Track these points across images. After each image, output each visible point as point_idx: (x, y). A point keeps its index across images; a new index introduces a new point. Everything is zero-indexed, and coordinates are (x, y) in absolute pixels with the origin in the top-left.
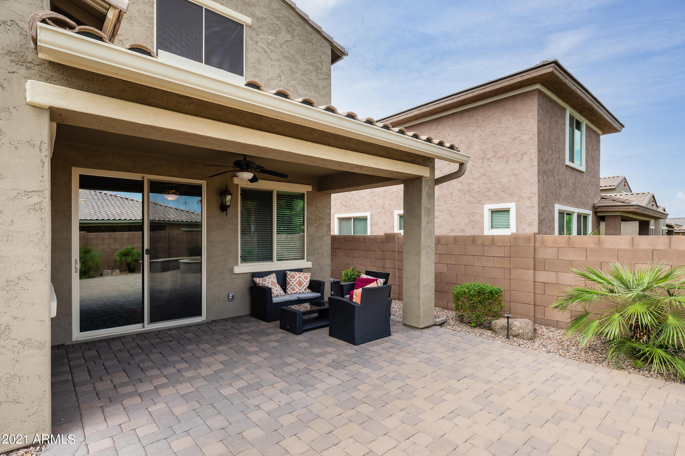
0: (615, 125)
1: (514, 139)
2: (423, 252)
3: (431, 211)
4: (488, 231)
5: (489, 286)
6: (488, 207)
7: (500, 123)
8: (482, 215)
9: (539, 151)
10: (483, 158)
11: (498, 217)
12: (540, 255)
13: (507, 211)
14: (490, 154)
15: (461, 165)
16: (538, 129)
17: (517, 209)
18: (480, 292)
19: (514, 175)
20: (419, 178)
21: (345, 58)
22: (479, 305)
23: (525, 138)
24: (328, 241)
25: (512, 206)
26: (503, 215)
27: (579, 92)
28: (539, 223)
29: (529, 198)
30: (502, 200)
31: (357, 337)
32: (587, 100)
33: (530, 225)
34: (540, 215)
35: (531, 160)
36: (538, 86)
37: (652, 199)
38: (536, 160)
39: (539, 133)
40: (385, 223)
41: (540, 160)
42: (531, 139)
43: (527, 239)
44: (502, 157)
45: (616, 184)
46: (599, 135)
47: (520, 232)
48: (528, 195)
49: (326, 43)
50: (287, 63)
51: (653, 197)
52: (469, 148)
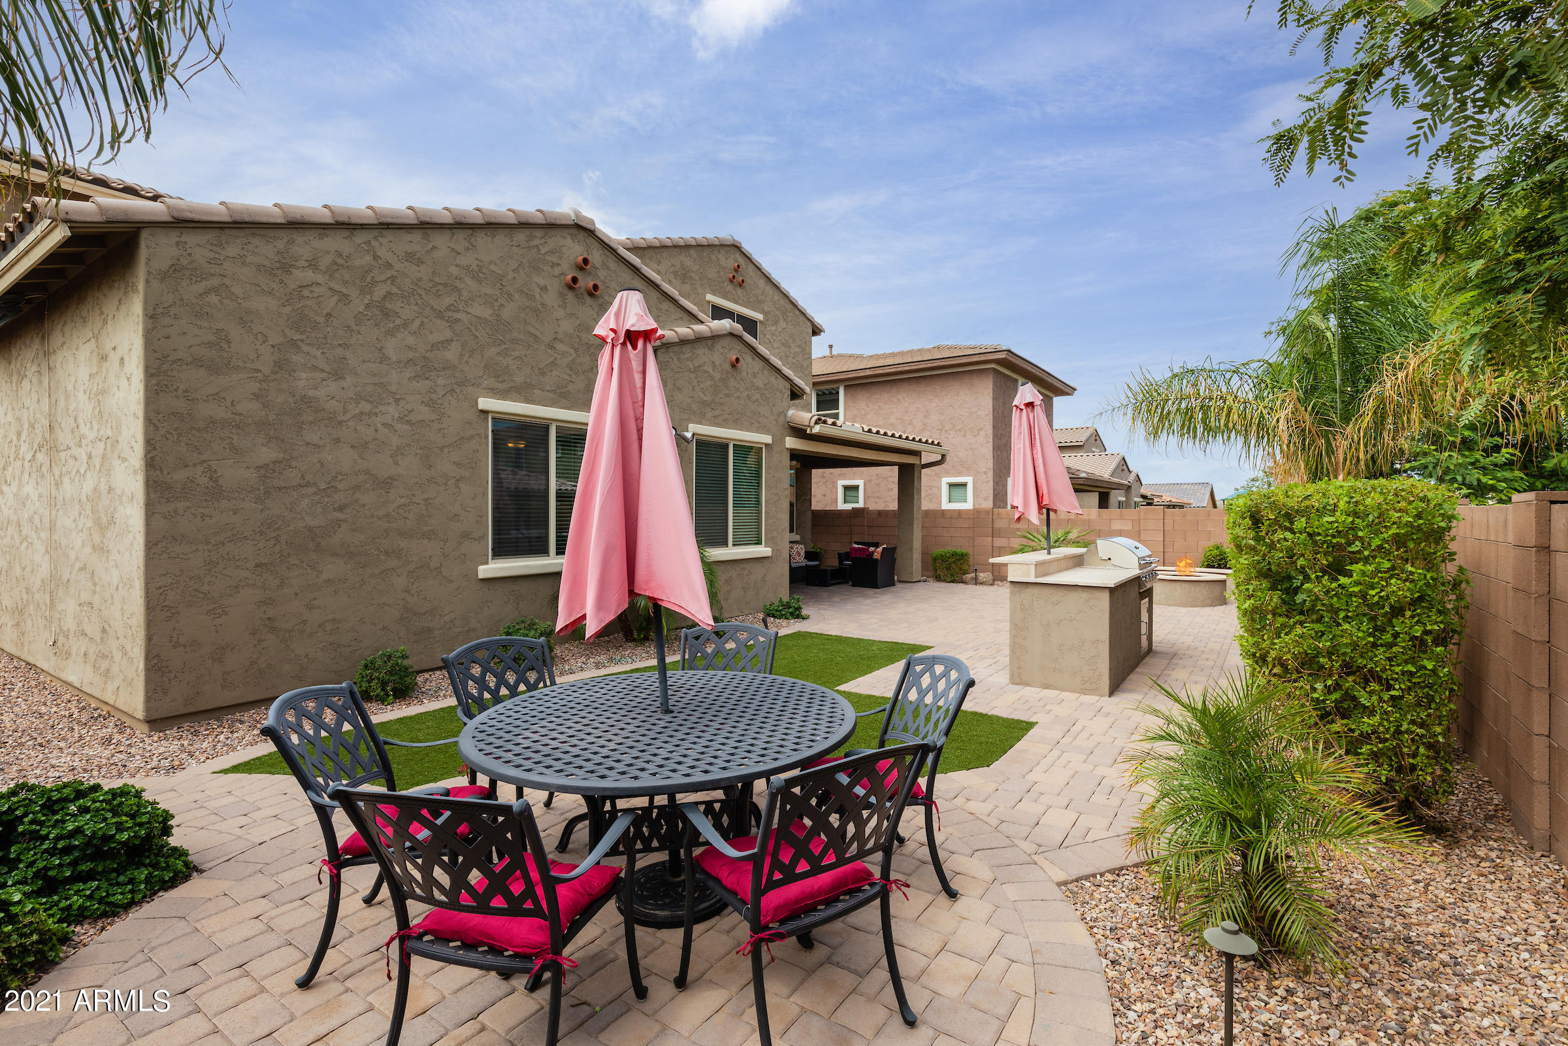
0: (1067, 390)
1: (971, 414)
2: (915, 522)
3: (919, 490)
4: (946, 506)
5: (959, 551)
6: (946, 480)
7: (958, 395)
8: (940, 489)
9: (994, 427)
10: (941, 430)
11: (957, 492)
12: (996, 526)
13: (964, 485)
14: (948, 426)
15: (943, 456)
16: (993, 406)
17: (974, 483)
18: (954, 554)
19: (971, 449)
20: (913, 465)
21: (822, 334)
22: (953, 566)
23: (981, 413)
24: (809, 514)
25: (969, 480)
26: (960, 490)
27: (1029, 368)
28: (994, 498)
29: (985, 473)
30: (959, 474)
31: (879, 583)
32: (1037, 373)
33: (986, 499)
34: (994, 490)
35: (986, 436)
36: (993, 366)
37: (1123, 462)
38: (991, 436)
39: (994, 410)
40: (824, 495)
41: (995, 436)
42: (987, 415)
43: (987, 512)
44: (960, 430)
45: (1083, 439)
46: (1051, 398)
47: (977, 506)
48: (984, 470)
49: (809, 324)
50: (783, 348)
51: (1124, 459)
52: (926, 417)
